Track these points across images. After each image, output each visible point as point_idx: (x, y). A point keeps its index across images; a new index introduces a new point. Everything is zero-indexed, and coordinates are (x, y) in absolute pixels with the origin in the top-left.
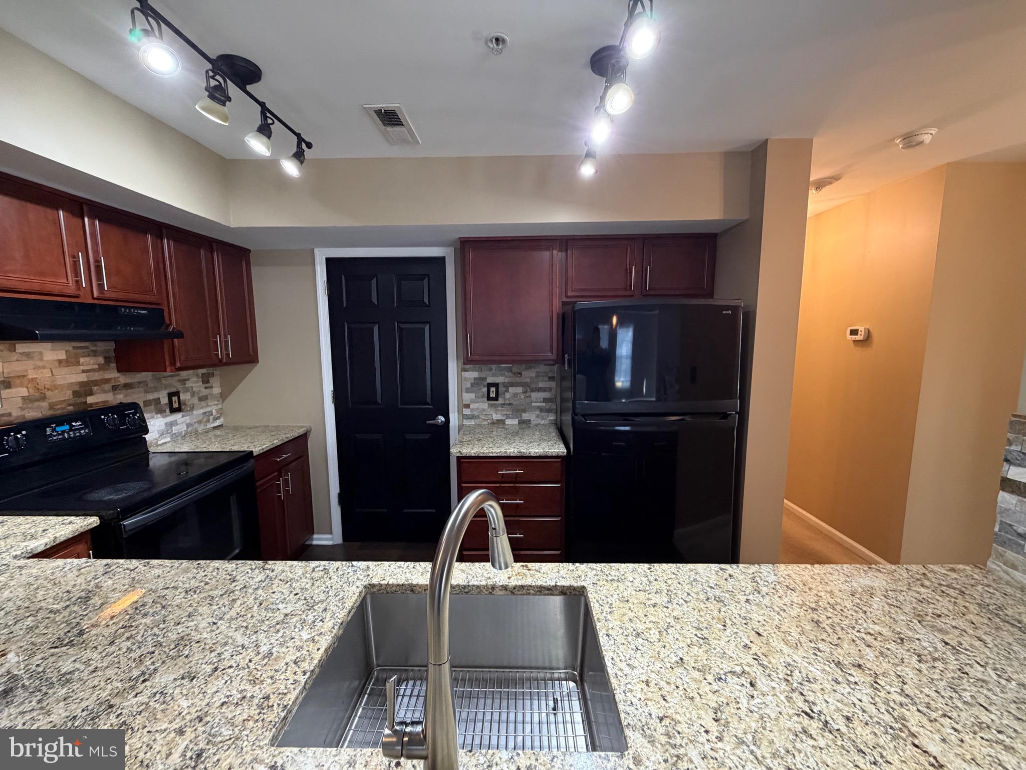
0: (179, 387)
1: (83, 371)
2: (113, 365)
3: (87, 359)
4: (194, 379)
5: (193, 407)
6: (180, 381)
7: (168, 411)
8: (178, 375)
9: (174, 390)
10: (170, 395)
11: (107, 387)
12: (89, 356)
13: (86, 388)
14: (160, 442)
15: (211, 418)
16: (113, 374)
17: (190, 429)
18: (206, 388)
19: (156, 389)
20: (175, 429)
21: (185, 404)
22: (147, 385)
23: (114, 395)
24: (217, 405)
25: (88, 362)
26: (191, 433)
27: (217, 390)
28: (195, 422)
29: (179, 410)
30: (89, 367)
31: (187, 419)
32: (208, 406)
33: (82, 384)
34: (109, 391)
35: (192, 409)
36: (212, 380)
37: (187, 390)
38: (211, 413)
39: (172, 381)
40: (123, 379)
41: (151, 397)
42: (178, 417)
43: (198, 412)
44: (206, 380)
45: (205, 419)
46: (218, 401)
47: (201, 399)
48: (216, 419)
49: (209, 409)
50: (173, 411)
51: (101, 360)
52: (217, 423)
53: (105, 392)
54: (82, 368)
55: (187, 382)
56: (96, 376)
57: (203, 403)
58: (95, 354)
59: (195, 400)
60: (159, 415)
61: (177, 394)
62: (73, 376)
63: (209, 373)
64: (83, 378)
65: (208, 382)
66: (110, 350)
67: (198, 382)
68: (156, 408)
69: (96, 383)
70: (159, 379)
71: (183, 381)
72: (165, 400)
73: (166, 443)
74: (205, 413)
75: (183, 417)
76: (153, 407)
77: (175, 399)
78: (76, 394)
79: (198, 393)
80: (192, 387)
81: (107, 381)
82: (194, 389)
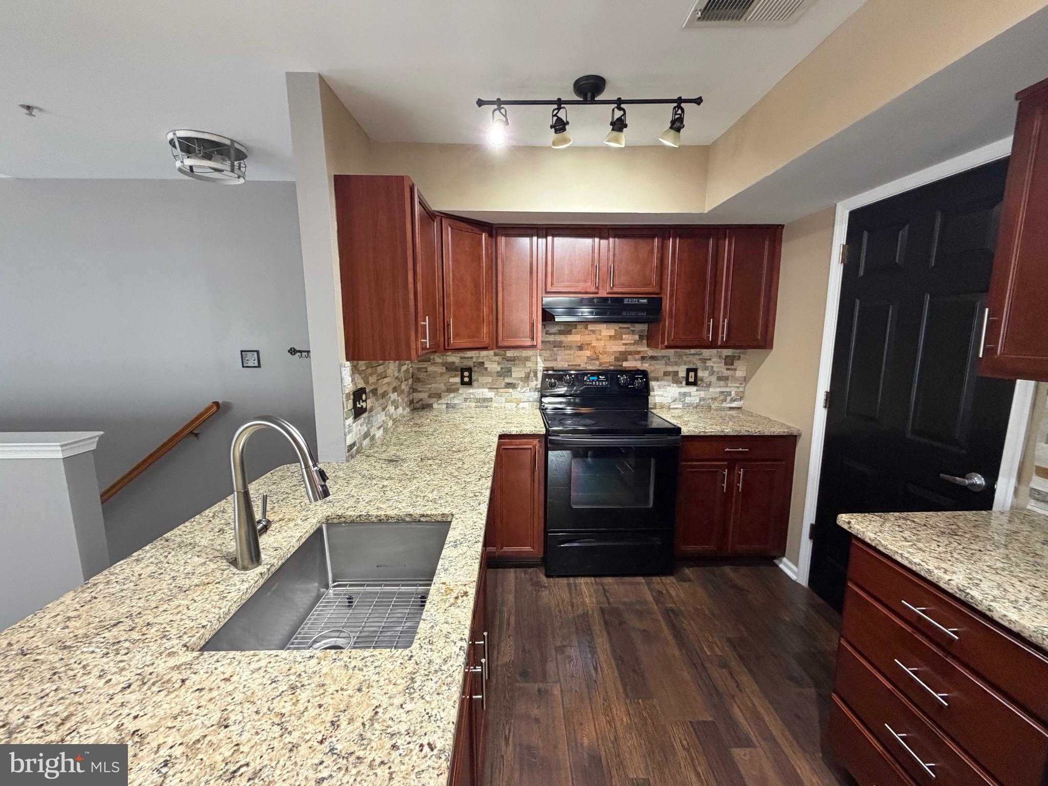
0: (699, 364)
1: (624, 344)
2: (645, 341)
3: (627, 336)
4: (715, 360)
5: (710, 385)
6: (700, 359)
7: (684, 383)
8: (701, 354)
9: (694, 367)
10: (689, 371)
11: (637, 357)
12: (628, 334)
13: (624, 356)
14: (672, 407)
15: (729, 398)
16: (643, 348)
17: (702, 403)
18: (728, 369)
19: (676, 364)
20: (688, 400)
21: (702, 380)
22: (669, 359)
23: (642, 363)
24: (738, 387)
25: (628, 338)
26: (703, 408)
27: (740, 373)
28: (709, 398)
29: (694, 384)
30: (628, 342)
31: (702, 394)
32: (727, 386)
33: (621, 353)
34: (638, 360)
35: (709, 385)
36: (736, 363)
37: (706, 368)
38: (729, 394)
39: (692, 357)
40: (651, 353)
41: (670, 369)
42: (692, 389)
43: (714, 390)
44: (729, 361)
45: (722, 398)
46: (740, 384)
47: (720, 379)
48: (733, 400)
49: (728, 389)
50: (688, 384)
51: (637, 337)
52: (734, 405)
53: (636, 360)
54: (623, 342)
55: (708, 362)
56: (632, 348)
57: (722, 383)
58: (633, 332)
59: (713, 379)
60: (675, 385)
61: (695, 370)
62: (617, 347)
63: (734, 357)
64: (622, 348)
65: (732, 364)
66: (644, 330)
67: (720, 363)
68: (673, 379)
69: (630, 353)
70: (681, 356)
71: (704, 361)
72: (682, 374)
73: (677, 408)
74: (723, 392)
75: (697, 390)
76: (671, 377)
77: (692, 374)
78: (617, 359)
79: (718, 373)
80: (712, 367)
81: (639, 352)
82: (715, 369)
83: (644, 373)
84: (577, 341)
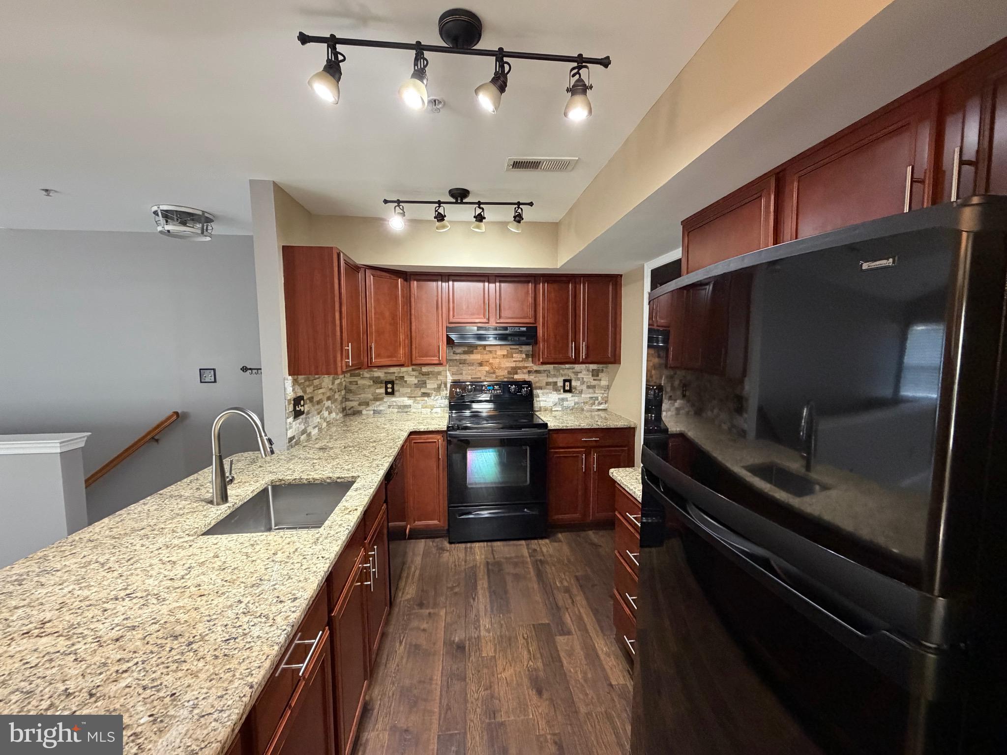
0: (572, 376)
1: (514, 361)
2: (530, 359)
3: (517, 355)
4: (584, 372)
6: (574, 372)
7: (562, 390)
8: (574, 368)
9: (569, 378)
10: (565, 381)
11: (525, 371)
12: (518, 353)
13: (515, 370)
14: (553, 409)
15: (597, 402)
16: (529, 364)
17: (576, 406)
18: (594, 380)
19: (555, 376)
20: (565, 404)
21: (575, 389)
22: (550, 373)
23: (529, 376)
24: (603, 394)
25: (518, 357)
26: (577, 410)
27: (604, 383)
28: (582, 402)
29: (570, 391)
30: (517, 359)
31: (576, 399)
32: (595, 393)
33: (513, 368)
34: (526, 373)
35: (581, 392)
36: (601, 375)
37: (578, 379)
38: (597, 398)
39: (567, 371)
40: (535, 368)
41: (550, 380)
42: (568, 395)
43: (585, 396)
44: (595, 374)
45: (591, 402)
46: (605, 391)
47: (589, 387)
48: (600, 404)
49: (595, 395)
50: (565, 391)
51: (524, 356)
52: (601, 407)
53: (524, 373)
54: (514, 359)
55: (579, 374)
56: (521, 364)
57: (591, 390)
58: (521, 352)
59: (584, 387)
60: (555, 392)
61: (570, 381)
62: (509, 364)
63: (599, 370)
64: (513, 365)
65: (598, 376)
66: (529, 351)
67: (588, 375)
68: (553, 388)
69: (520, 368)
70: (558, 370)
71: (576, 373)
72: (560, 384)
73: (557, 411)
74: (592, 398)
75: (572, 396)
77: (567, 384)
78: (509, 373)
79: (587, 383)
80: (583, 378)
81: (526, 367)
82: (585, 380)
83: (529, 384)
84: (478, 359)
